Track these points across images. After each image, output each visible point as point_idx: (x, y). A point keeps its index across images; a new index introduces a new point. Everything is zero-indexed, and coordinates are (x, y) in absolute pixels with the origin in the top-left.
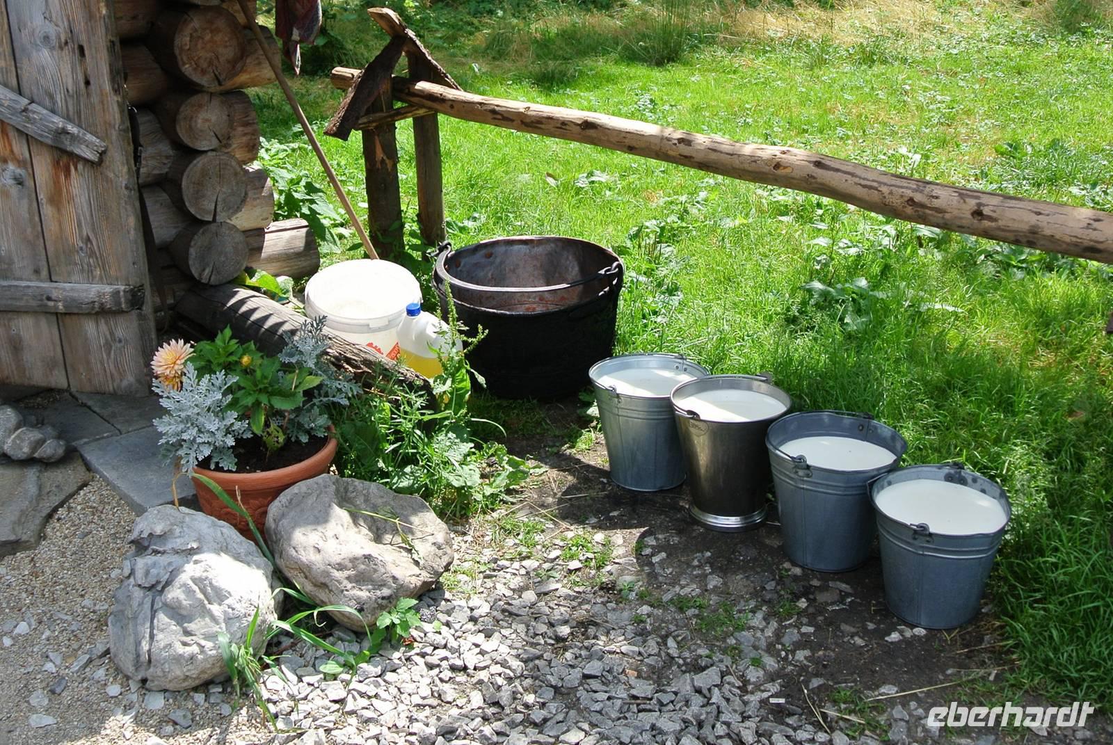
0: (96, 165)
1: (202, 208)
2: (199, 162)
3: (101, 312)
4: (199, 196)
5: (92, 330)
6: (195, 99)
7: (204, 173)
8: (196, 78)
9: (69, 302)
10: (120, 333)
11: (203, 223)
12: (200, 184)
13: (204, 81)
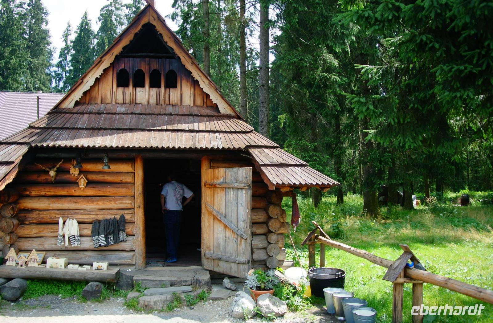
0: (246, 240)
1: (271, 254)
2: (271, 245)
3: (243, 264)
4: (270, 251)
5: (242, 267)
6: (272, 234)
7: (272, 247)
8: (272, 230)
9: (239, 261)
10: (246, 268)
11: (270, 256)
12: (271, 249)
13: (273, 231)
